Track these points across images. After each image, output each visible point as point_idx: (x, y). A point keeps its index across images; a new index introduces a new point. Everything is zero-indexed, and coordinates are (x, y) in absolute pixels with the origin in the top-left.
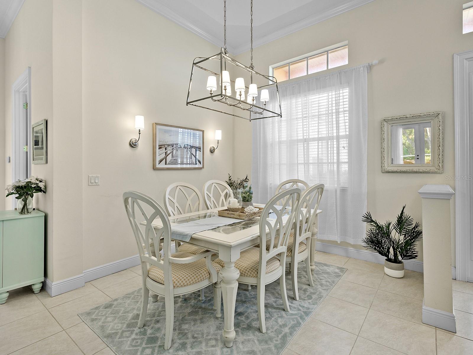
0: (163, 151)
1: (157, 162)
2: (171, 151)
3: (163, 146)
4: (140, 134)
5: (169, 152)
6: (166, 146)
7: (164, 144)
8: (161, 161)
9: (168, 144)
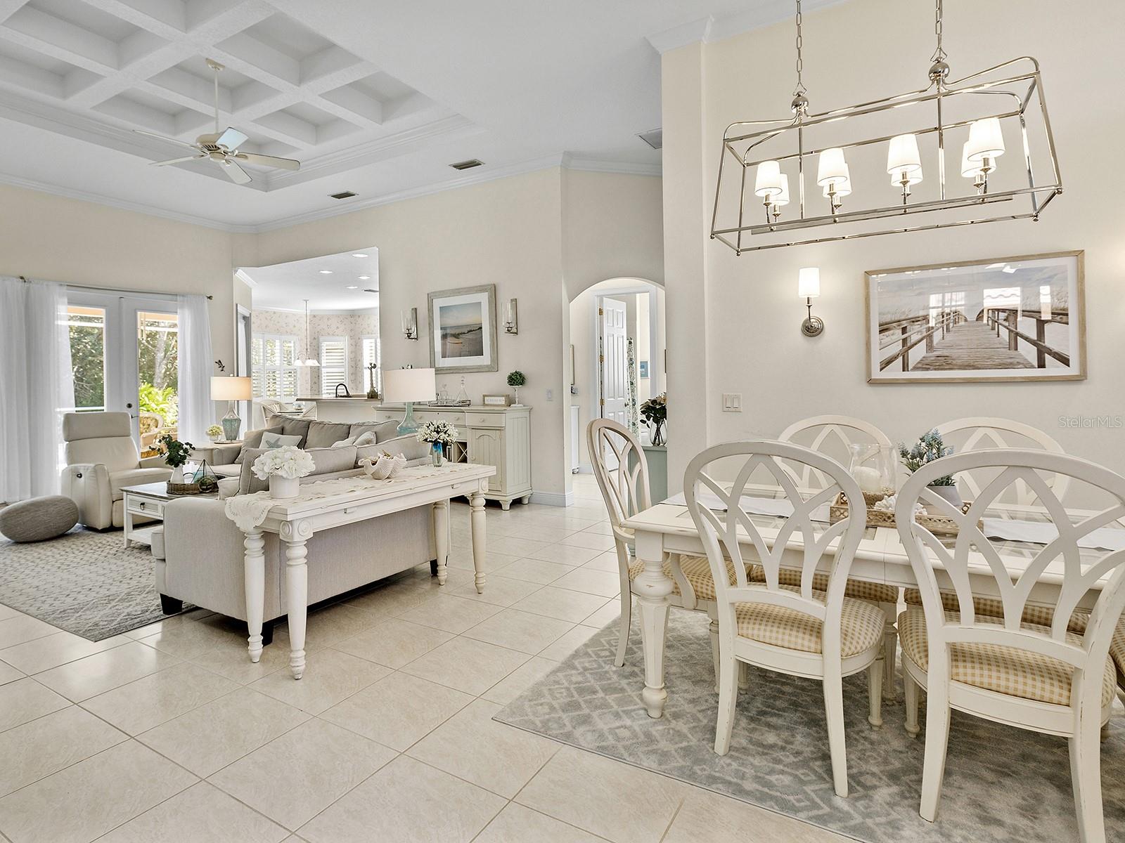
0: (894, 338)
1: (876, 366)
2: (925, 334)
3: (894, 324)
4: (809, 307)
5: (914, 338)
6: (905, 324)
7: (897, 319)
8: (889, 362)
9: (910, 317)
